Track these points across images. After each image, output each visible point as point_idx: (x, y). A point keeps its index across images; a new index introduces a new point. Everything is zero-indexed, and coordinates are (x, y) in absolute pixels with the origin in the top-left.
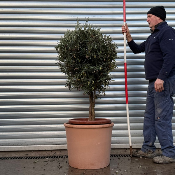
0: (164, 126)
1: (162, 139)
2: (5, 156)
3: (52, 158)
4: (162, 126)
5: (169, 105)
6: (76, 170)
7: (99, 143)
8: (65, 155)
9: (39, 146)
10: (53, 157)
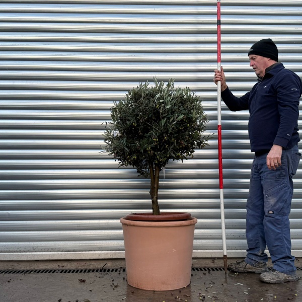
0: (279, 224)
1: (275, 245)
2: (28, 268)
3: (101, 271)
4: (276, 225)
5: (287, 192)
6: (140, 291)
7: (174, 250)
8: (121, 268)
9: (81, 252)
10: (103, 271)
